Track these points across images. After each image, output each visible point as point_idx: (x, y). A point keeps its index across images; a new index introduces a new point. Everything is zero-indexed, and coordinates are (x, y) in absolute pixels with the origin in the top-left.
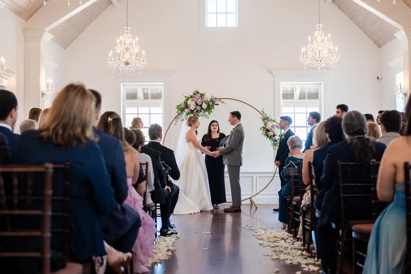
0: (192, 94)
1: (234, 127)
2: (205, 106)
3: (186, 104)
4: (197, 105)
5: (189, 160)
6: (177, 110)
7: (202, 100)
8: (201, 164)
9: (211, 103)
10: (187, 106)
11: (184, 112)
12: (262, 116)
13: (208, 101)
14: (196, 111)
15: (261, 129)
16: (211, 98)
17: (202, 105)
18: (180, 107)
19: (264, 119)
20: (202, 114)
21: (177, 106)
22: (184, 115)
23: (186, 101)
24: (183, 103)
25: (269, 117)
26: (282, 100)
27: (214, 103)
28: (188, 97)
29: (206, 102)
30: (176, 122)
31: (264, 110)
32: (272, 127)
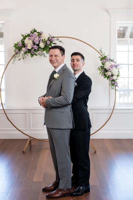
0: (30, 33)
2: (42, 45)
3: (23, 43)
4: (34, 44)
6: (14, 48)
7: (40, 39)
9: (48, 42)
10: (24, 45)
11: (21, 51)
12: (100, 56)
13: (45, 40)
14: (33, 51)
15: (99, 68)
16: (49, 37)
17: (39, 44)
18: (18, 45)
19: (102, 58)
20: (40, 53)
21: (15, 45)
22: (21, 54)
23: (23, 40)
24: (21, 42)
25: (107, 57)
26: (117, 39)
27: (51, 42)
28: (25, 35)
29: (43, 41)
30: (14, 61)
31: (101, 49)
32: (110, 67)
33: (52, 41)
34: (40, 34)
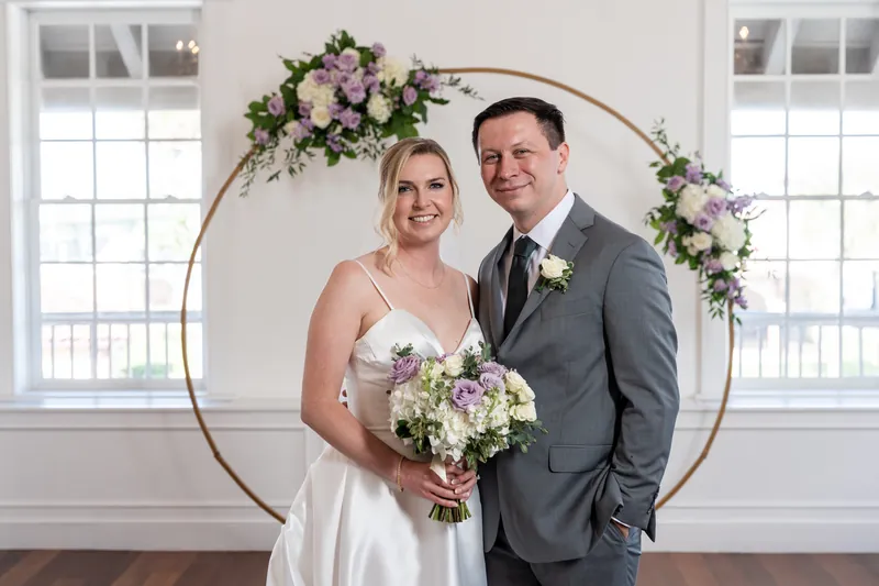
0: (323, 50)
2: (380, 109)
3: (290, 96)
4: (343, 102)
6: (249, 124)
7: (370, 79)
9: (411, 97)
10: (294, 109)
11: (280, 135)
12: (657, 158)
13: (397, 84)
14: (340, 135)
15: (653, 218)
16: (411, 68)
17: (368, 106)
18: (266, 110)
19: (664, 168)
20: (370, 145)
21: (251, 106)
22: (280, 153)
23: (291, 86)
24: (280, 95)
25: (687, 162)
26: (734, 78)
27: (425, 93)
28: (301, 63)
29: (385, 91)
30: (248, 184)
31: (663, 127)
32: (705, 209)
33: (427, 90)
34: (370, 57)
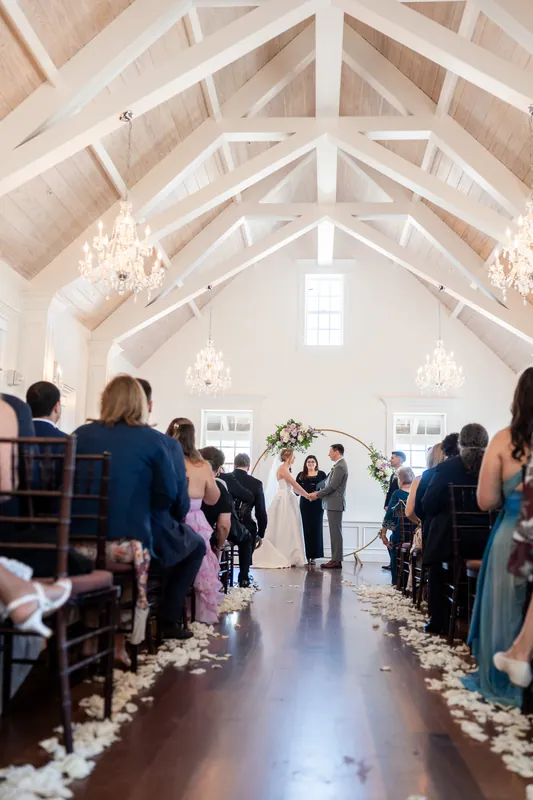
0: (286, 424)
1: (334, 463)
2: (300, 438)
3: (278, 435)
4: (292, 436)
5: (279, 501)
6: (267, 442)
7: (298, 431)
8: (293, 507)
9: (308, 435)
10: (279, 438)
11: (275, 445)
12: (370, 453)
13: (305, 432)
16: (309, 429)
17: (298, 437)
18: (272, 439)
19: (372, 455)
20: (298, 448)
21: (268, 438)
22: (275, 449)
24: (275, 435)
25: (378, 454)
28: (281, 427)
29: (302, 434)
30: (266, 457)
31: (372, 445)
33: (312, 434)
